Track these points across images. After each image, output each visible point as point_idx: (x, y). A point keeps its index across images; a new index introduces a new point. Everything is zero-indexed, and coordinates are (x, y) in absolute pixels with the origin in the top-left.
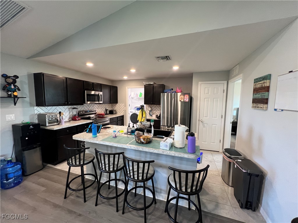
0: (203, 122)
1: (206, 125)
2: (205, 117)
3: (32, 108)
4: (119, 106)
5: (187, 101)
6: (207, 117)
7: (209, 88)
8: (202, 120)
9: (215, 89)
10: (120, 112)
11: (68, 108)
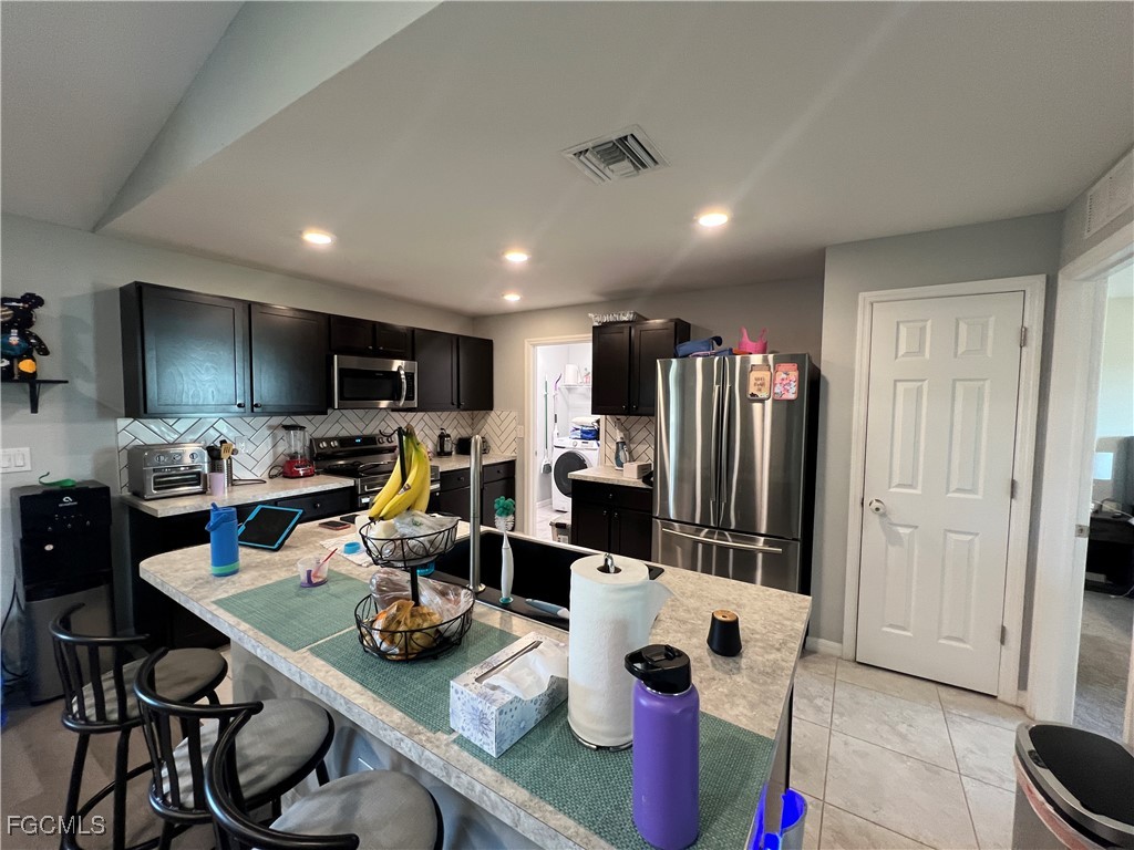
0: (884, 515)
1: (908, 531)
2: (899, 486)
3: (109, 425)
4: (499, 422)
5: (791, 394)
6: (910, 486)
7: (920, 324)
8: (878, 505)
9: (963, 327)
10: (502, 448)
11: (270, 427)
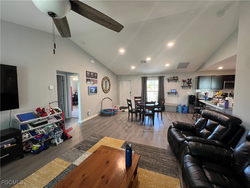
3: (195, 90)
11: (213, 91)
